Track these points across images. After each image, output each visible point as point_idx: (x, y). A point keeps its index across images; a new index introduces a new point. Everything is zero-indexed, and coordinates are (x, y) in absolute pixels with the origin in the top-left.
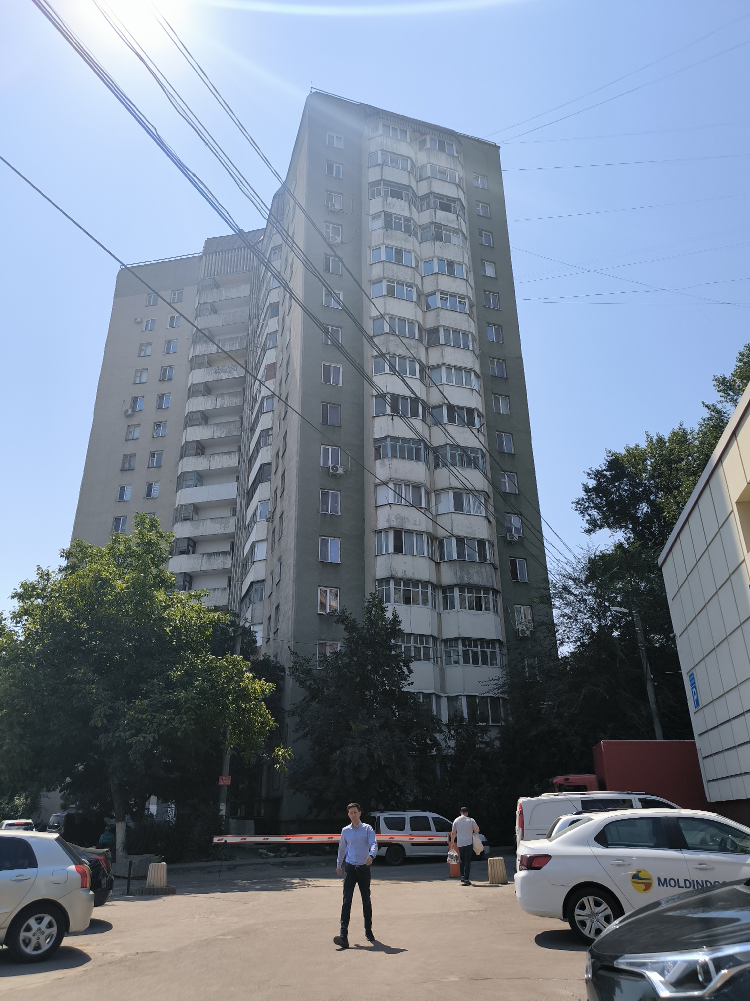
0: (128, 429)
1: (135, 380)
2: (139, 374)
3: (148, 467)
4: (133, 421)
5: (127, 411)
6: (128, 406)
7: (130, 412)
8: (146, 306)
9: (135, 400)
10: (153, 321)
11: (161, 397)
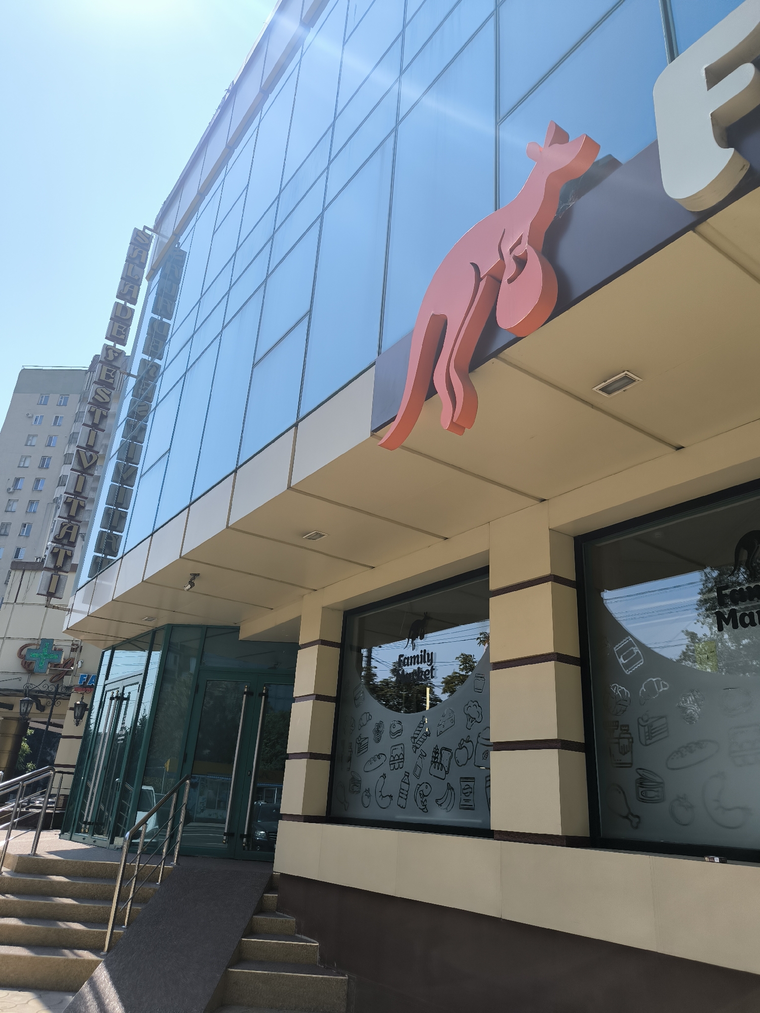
0: (8, 502)
1: (19, 464)
2: (24, 459)
3: (19, 535)
4: (13, 497)
5: (10, 489)
6: (10, 484)
7: (11, 490)
8: (38, 404)
9: (17, 480)
10: (42, 417)
11: (38, 480)
